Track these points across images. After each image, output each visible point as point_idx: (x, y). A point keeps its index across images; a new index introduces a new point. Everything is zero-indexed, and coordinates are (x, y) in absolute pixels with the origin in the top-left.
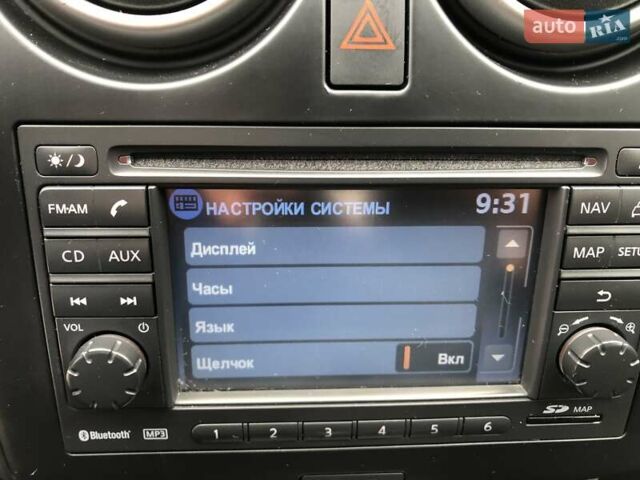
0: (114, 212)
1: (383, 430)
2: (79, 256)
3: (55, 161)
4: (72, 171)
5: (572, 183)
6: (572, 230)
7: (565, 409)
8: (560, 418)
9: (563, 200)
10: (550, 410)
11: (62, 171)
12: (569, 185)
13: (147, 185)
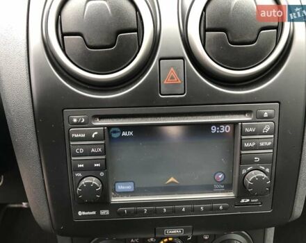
0: (93, 136)
1: (184, 210)
3: (75, 120)
4: (80, 123)
5: (242, 122)
6: (243, 137)
7: (248, 200)
8: (247, 204)
10: (243, 201)
11: (77, 123)
13: (104, 127)
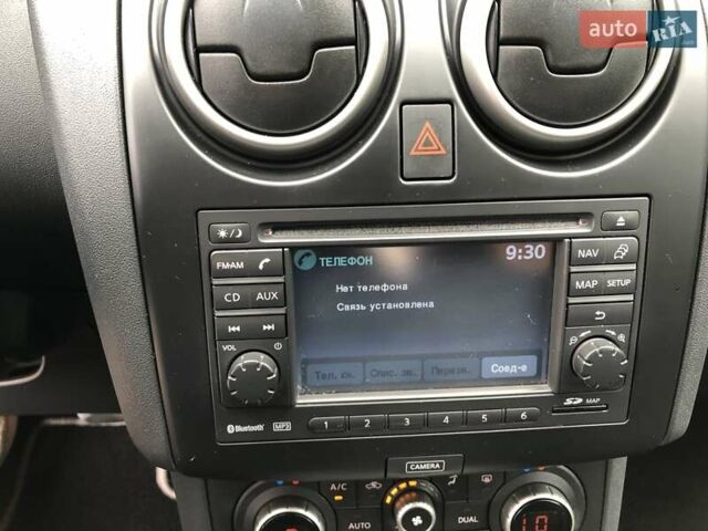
0: (261, 267)
1: (446, 420)
2: (236, 297)
3: (223, 234)
4: (233, 240)
5: (571, 236)
6: (573, 269)
7: (580, 401)
8: (577, 408)
9: (566, 249)
10: (569, 402)
11: (227, 240)
12: (570, 238)
13: (283, 248)
